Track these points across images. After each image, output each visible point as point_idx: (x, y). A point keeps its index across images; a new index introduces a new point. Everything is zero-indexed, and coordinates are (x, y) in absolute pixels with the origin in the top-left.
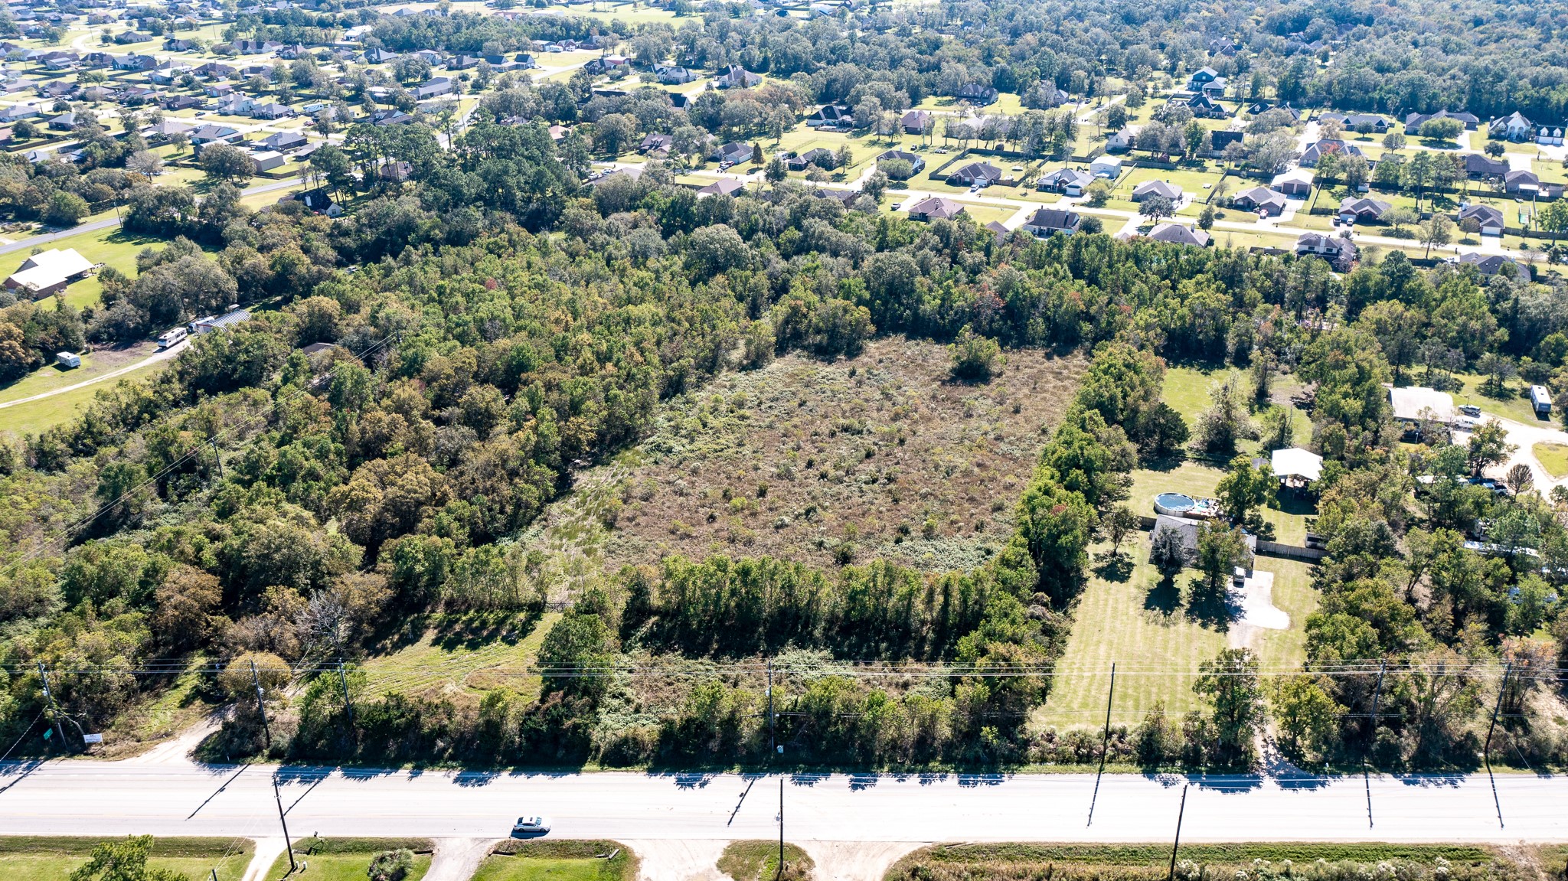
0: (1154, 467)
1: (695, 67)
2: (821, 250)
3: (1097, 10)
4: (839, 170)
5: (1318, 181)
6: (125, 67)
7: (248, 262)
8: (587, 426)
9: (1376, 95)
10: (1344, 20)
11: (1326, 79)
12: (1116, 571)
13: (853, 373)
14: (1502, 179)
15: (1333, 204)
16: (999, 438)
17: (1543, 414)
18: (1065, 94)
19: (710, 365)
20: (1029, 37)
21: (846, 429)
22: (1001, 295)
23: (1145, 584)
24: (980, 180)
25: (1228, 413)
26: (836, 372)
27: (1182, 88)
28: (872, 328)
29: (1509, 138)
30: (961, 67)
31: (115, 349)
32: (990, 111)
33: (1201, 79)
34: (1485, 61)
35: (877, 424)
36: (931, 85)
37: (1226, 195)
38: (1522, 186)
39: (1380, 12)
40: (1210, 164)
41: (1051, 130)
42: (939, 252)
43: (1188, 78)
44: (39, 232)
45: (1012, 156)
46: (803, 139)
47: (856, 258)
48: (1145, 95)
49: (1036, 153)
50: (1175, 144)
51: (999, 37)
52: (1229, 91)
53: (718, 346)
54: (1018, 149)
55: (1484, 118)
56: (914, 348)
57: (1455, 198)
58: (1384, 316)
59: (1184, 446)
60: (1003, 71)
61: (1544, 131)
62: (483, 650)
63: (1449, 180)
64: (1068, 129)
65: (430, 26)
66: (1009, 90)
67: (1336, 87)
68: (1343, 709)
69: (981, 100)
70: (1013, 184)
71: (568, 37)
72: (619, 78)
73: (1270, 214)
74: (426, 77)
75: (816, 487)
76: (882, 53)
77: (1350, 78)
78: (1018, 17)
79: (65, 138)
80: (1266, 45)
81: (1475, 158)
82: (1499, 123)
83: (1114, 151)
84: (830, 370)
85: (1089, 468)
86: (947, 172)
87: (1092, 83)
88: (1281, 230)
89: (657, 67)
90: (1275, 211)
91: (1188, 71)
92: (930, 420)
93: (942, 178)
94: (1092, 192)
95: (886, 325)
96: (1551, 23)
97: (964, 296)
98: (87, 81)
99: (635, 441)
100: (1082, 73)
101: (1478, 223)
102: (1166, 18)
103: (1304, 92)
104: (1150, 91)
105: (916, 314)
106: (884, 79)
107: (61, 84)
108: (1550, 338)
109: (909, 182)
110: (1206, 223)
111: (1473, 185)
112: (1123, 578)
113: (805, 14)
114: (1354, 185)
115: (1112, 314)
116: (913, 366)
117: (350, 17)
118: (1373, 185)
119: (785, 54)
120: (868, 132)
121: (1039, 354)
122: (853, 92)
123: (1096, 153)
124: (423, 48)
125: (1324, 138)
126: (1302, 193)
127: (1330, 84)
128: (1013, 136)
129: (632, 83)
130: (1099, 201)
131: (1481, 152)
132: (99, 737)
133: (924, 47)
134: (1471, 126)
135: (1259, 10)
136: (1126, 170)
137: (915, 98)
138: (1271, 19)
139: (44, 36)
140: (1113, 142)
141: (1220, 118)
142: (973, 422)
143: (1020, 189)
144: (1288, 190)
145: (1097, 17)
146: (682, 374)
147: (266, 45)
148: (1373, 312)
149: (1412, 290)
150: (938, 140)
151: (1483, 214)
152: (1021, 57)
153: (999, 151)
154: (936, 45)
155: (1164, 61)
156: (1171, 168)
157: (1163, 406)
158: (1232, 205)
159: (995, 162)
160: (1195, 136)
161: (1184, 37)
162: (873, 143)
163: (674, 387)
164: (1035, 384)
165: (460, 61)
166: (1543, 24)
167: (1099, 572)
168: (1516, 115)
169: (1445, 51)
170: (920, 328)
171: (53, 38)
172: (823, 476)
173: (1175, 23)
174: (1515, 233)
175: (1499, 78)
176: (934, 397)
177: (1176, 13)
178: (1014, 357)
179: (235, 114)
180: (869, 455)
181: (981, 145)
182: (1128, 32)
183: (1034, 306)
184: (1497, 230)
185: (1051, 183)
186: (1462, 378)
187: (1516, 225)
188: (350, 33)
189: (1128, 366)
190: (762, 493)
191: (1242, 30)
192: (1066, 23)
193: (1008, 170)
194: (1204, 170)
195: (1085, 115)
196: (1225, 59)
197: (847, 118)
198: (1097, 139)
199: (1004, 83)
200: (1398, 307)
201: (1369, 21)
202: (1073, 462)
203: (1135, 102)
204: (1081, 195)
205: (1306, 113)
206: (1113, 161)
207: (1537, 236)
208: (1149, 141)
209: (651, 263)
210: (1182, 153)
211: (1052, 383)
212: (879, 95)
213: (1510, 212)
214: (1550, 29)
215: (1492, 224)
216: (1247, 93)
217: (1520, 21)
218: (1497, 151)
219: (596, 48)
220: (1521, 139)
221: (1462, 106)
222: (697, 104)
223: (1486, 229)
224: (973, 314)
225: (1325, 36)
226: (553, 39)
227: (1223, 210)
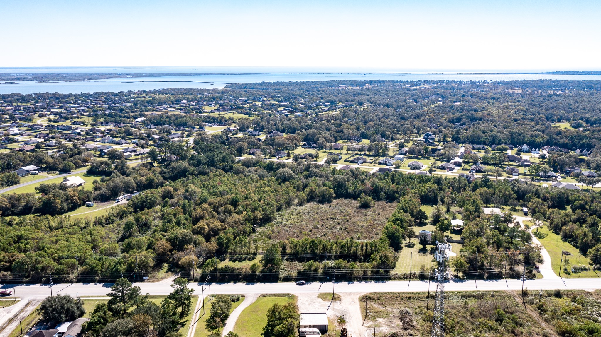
0: (419, 226)
1: (260, 131)
2: (316, 176)
3: (392, 115)
4: (315, 159)
5: (464, 162)
6: (61, 129)
7: (139, 179)
8: (260, 215)
9: (483, 140)
10: (473, 119)
11: (466, 135)
12: (410, 246)
13: (330, 207)
14: (519, 161)
15: (469, 168)
16: (375, 220)
17: (526, 214)
18: (384, 139)
19: (289, 204)
20: (371, 123)
21: (331, 218)
22: (372, 186)
23: (418, 248)
24: (360, 161)
25: (438, 212)
26: (325, 207)
27: (421, 138)
28: (334, 195)
29: (523, 152)
30: (350, 131)
31: (102, 202)
32: (360, 144)
33: (427, 135)
34: (515, 131)
35: (340, 217)
36: (340, 136)
37: (436, 165)
38: (525, 163)
39: (484, 117)
40: (431, 158)
41: (381, 148)
42: (352, 177)
43: (423, 136)
44: (60, 174)
45: (369, 156)
46: (300, 151)
47: (327, 178)
48: (410, 140)
49: (377, 155)
50: (420, 152)
51: (360, 123)
52: (436, 139)
53: (290, 199)
54: (371, 154)
55: (516, 147)
56: (347, 201)
57: (505, 166)
58: (482, 191)
59: (427, 221)
60: (363, 132)
61: (533, 149)
62: (243, 262)
63: (504, 161)
64: (386, 148)
65: (167, 118)
66: (366, 139)
67: (470, 137)
68: (469, 265)
69: (358, 141)
70: (371, 163)
71: (214, 122)
72: (235, 134)
73: (450, 170)
74: (170, 133)
75: (325, 230)
76: (323, 127)
77: (474, 135)
78: (366, 117)
79: (52, 149)
80: (448, 126)
81: (512, 156)
82: (520, 147)
83: (401, 154)
84: (324, 206)
85: (401, 221)
86: (350, 159)
87: (392, 136)
88: (453, 174)
89: (248, 131)
90: (451, 169)
91: (423, 134)
92: (355, 216)
93: (348, 161)
94: (396, 164)
95: (339, 195)
96: (539, 120)
97: (361, 187)
98: (52, 133)
99: (271, 221)
100: (389, 133)
101: (511, 172)
102: (415, 118)
103: (460, 139)
104: (411, 139)
105: (347, 192)
106: (325, 133)
107: (43, 134)
108: (527, 195)
109: (338, 162)
110: (430, 171)
111: (511, 163)
112: (412, 247)
113: (294, 116)
114: (475, 163)
115: (404, 191)
116: (347, 205)
117: (136, 115)
118: (481, 163)
119: (291, 127)
120: (322, 149)
121: (384, 202)
122: (316, 137)
123: (395, 155)
124: (164, 124)
125: (466, 150)
126: (459, 165)
127: (468, 136)
128: (369, 150)
129: (240, 135)
130: (398, 167)
131: (514, 155)
132: (147, 278)
133: (337, 125)
134: (512, 149)
135: (445, 116)
136: (405, 159)
137: (336, 140)
138: (449, 119)
139: (27, 120)
140: (400, 152)
141: (434, 146)
142: (367, 217)
143: (373, 164)
144: (456, 164)
145: (392, 118)
146: (281, 205)
147: (109, 123)
148: (478, 191)
149: (490, 185)
150: (345, 151)
151: (513, 169)
152: (369, 129)
153: (365, 154)
154: (341, 125)
155: (415, 131)
156: (420, 159)
157: (420, 210)
158: (438, 168)
159: (364, 157)
160: (426, 150)
161: (421, 123)
162: (324, 152)
163: (279, 209)
164: (384, 208)
165: (180, 129)
166: (536, 121)
167: (406, 246)
168: (525, 145)
169: (505, 128)
170: (347, 196)
171: (30, 120)
172: (327, 228)
173: (418, 120)
174: (522, 175)
175: (520, 134)
176: (355, 212)
177: (418, 116)
178: (377, 203)
179: (108, 143)
180: (339, 224)
181: (359, 153)
182: (403, 122)
183: (381, 189)
184: (517, 174)
185: (382, 162)
186: (505, 207)
187: (523, 172)
188: (137, 120)
189: (410, 201)
190: (311, 231)
191: (440, 122)
192: (382, 119)
193: (368, 159)
194: (429, 159)
195: (391, 145)
196: (434, 130)
197: (315, 145)
198: (396, 151)
199: (364, 136)
200: (486, 189)
201: (481, 120)
202: (397, 219)
203: (407, 141)
204: (392, 165)
205: (461, 145)
206: (401, 156)
207: (529, 175)
208: (412, 151)
209: (265, 179)
210: (422, 155)
211: (388, 209)
212: (325, 138)
213: (521, 170)
214: (538, 122)
215: (515, 172)
216: (442, 139)
217: (529, 120)
218: (519, 155)
219: (225, 125)
220: (527, 152)
221: (509, 143)
222: (265, 141)
223: (514, 174)
224: (364, 192)
225: (467, 124)
226: (210, 122)
227: (436, 169)
